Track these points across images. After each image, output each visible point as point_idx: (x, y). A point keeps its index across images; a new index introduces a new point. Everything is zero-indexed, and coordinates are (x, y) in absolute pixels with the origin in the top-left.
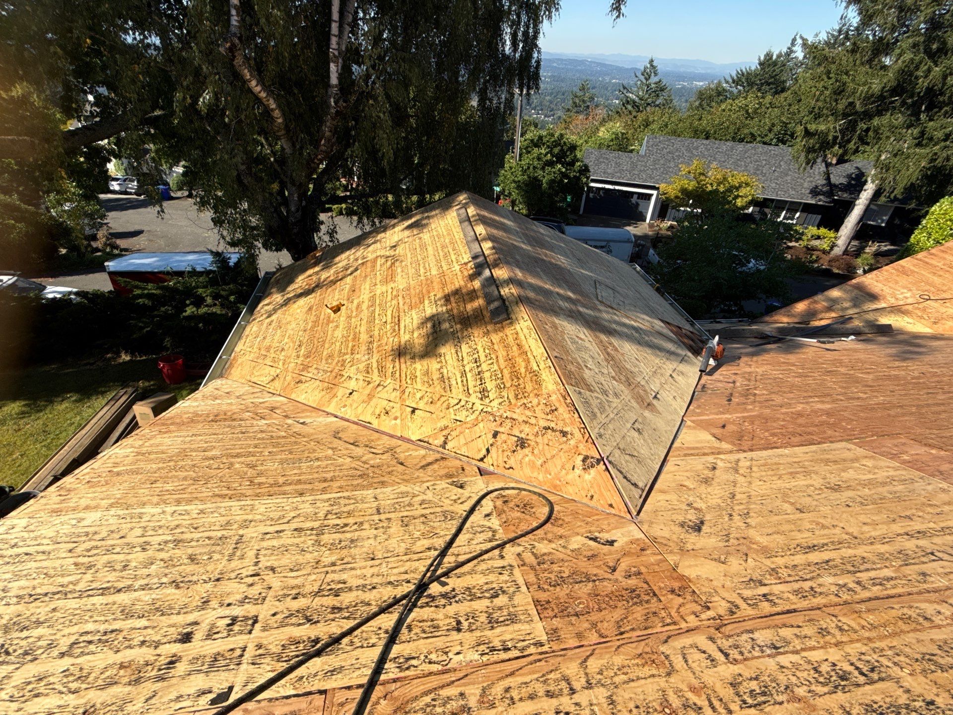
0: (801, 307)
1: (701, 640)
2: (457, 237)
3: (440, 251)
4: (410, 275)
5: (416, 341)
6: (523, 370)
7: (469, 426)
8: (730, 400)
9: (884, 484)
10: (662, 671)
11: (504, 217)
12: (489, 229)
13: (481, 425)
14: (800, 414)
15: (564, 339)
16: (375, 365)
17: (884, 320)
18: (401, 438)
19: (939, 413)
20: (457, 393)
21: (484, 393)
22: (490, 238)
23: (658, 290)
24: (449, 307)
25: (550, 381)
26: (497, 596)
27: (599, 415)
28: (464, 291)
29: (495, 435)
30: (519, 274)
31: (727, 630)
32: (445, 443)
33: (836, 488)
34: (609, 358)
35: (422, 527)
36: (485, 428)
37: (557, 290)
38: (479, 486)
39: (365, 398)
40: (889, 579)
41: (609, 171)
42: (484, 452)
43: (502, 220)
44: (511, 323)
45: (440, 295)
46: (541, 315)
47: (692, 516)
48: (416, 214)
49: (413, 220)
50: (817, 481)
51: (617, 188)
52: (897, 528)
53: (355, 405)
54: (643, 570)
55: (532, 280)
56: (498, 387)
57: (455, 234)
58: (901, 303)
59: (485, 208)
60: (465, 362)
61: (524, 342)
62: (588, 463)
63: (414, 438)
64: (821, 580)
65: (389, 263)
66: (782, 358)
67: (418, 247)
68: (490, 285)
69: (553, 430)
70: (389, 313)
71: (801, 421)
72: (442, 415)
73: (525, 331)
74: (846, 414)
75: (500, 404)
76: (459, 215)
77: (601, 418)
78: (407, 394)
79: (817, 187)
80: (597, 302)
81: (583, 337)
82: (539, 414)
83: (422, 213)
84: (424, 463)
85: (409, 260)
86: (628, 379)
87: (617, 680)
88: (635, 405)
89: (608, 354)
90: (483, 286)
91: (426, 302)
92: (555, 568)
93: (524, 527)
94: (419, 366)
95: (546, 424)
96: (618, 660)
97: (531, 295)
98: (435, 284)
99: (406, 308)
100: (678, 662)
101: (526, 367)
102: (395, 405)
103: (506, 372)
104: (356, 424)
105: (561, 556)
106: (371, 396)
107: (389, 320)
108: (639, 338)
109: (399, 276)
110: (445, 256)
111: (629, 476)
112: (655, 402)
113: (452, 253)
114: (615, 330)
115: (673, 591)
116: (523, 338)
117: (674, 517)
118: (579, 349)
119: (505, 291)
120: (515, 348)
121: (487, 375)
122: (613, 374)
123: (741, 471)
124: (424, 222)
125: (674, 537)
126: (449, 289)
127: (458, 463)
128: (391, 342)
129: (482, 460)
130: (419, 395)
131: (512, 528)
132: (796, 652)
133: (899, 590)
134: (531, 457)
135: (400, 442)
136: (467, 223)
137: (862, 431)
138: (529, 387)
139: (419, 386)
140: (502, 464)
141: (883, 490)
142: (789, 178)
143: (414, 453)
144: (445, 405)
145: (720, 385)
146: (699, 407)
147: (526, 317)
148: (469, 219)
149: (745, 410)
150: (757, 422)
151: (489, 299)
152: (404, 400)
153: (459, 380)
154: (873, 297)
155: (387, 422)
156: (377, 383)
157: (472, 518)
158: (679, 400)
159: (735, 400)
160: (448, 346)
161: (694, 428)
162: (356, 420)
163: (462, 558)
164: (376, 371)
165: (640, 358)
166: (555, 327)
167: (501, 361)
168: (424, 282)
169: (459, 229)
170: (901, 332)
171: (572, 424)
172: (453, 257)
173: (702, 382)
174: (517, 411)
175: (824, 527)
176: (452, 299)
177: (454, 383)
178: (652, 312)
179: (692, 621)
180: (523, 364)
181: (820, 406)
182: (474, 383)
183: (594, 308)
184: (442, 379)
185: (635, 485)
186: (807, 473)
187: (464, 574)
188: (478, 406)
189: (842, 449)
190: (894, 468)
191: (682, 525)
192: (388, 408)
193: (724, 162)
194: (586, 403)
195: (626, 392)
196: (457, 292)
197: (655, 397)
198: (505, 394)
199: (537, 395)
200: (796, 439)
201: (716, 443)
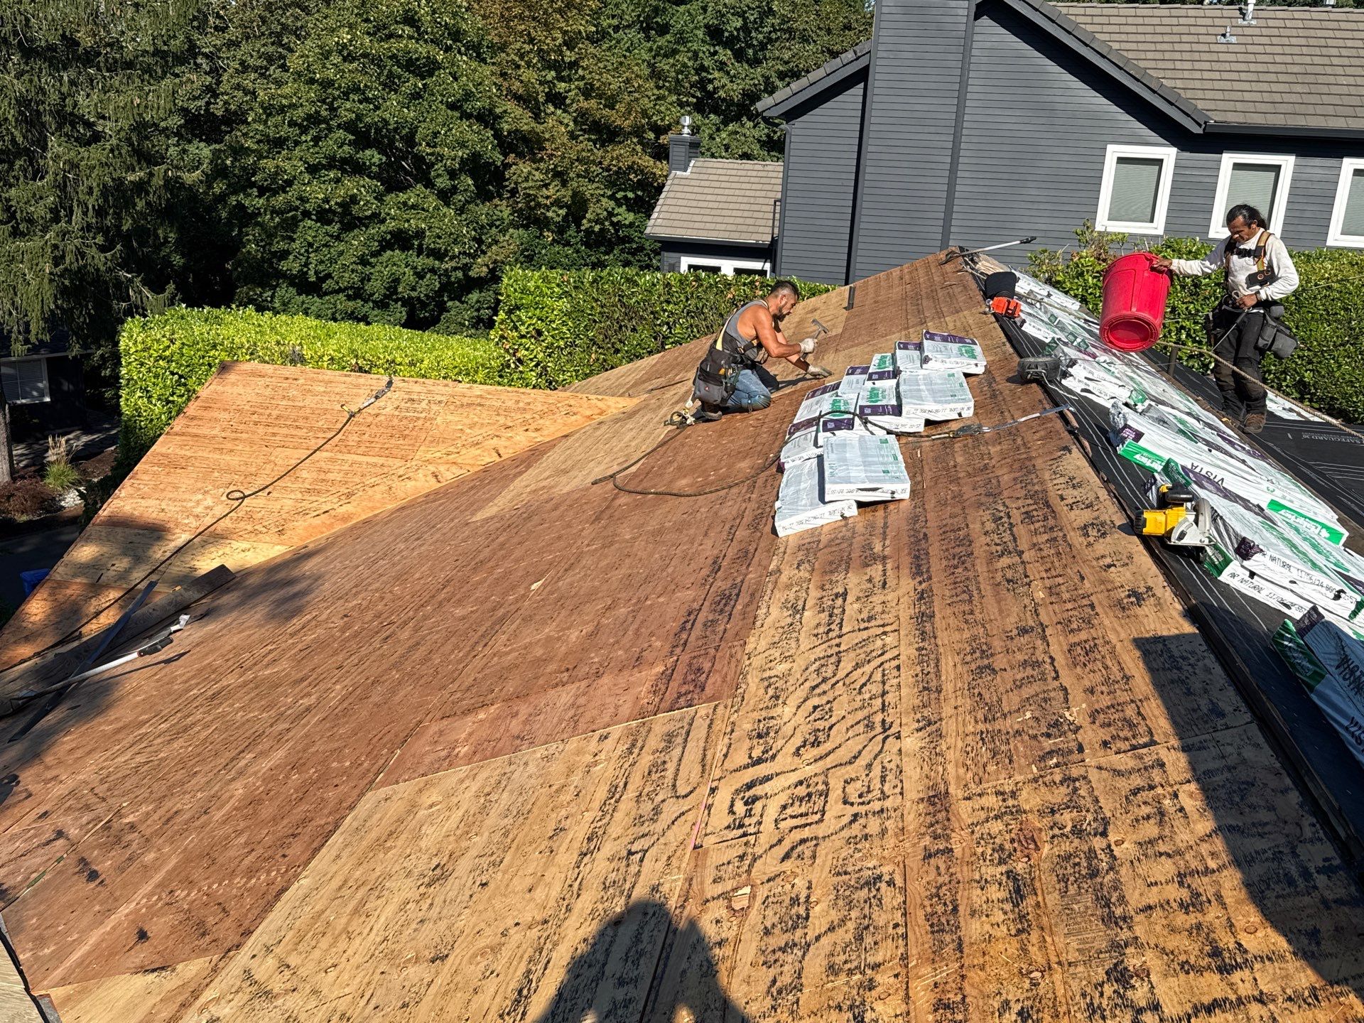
8: (93, 875)
9: (484, 810)
17: (206, 564)
19: (427, 659)
33: (441, 873)
50: (404, 889)
52: (566, 858)
58: (208, 521)
74: (319, 747)
137: (372, 756)
141: (494, 820)
145: (34, 861)
146: (40, 941)
149: (147, 870)
150: (196, 875)
154: (156, 532)
159: (104, 865)
170: (247, 573)
175: (494, 949)
181: (267, 764)
189: (378, 807)
200: (296, 849)
201: (168, 982)
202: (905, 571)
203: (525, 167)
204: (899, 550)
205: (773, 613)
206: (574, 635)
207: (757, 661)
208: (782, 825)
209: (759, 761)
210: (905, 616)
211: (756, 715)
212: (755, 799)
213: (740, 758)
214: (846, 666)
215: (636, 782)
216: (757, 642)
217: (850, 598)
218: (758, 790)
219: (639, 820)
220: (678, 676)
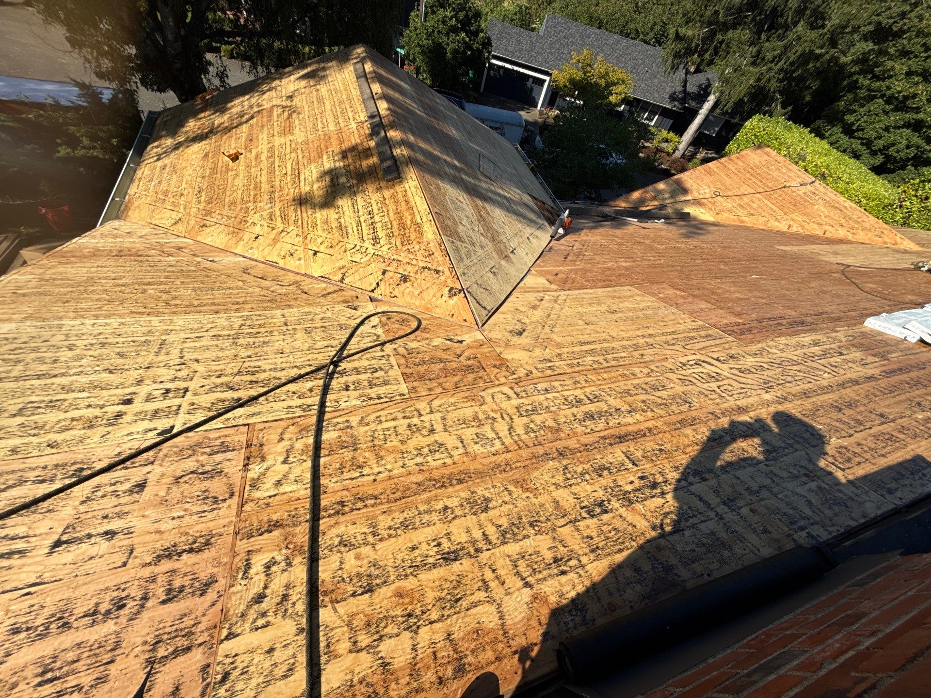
0: (636, 195)
1: (505, 389)
2: (354, 93)
3: (337, 107)
4: (308, 129)
5: (316, 192)
6: (409, 222)
7: (363, 265)
8: (566, 258)
9: (642, 310)
10: (478, 404)
11: (401, 80)
12: (385, 89)
13: (373, 265)
14: (609, 269)
15: (445, 199)
16: (278, 213)
17: (687, 210)
18: (305, 275)
19: (692, 271)
20: (353, 239)
21: (376, 240)
22: (385, 97)
23: (532, 170)
24: (346, 163)
25: (430, 232)
26: (377, 371)
27: (465, 259)
28: (360, 148)
29: (384, 272)
30: (412, 138)
31: (521, 384)
32: (343, 279)
33: (614, 312)
34: (481, 219)
35: (322, 334)
36: (376, 268)
37: (445, 157)
38: (370, 308)
39: (270, 241)
40: (622, 358)
41: (510, 48)
42: (374, 285)
43: (399, 82)
44: (401, 182)
45: (337, 150)
46: (428, 177)
47: (519, 327)
48: (312, 63)
49: (309, 69)
50: (603, 308)
51: (516, 68)
52: (639, 333)
53: (261, 248)
54: (479, 356)
55: (423, 145)
56: (388, 235)
57: (352, 90)
58: (701, 197)
59: (383, 67)
60: (360, 214)
61: (411, 199)
62: (452, 292)
63: (316, 275)
64: (585, 359)
65: (286, 114)
66: (611, 232)
67: (315, 99)
68: (383, 145)
69: (429, 269)
70: (289, 165)
71: (608, 273)
72: (340, 257)
73: (413, 189)
74: (637, 269)
75: (389, 249)
76: (355, 70)
77: (467, 262)
78: (309, 239)
79: (675, 93)
80: (479, 173)
81: (462, 200)
82: (420, 257)
83: (318, 62)
84: (325, 292)
85: (307, 113)
86: (493, 237)
87: (449, 409)
88: (495, 255)
89: (481, 216)
90: (377, 145)
91: (325, 157)
92: (420, 356)
93: (401, 333)
94: (320, 215)
95: (424, 265)
96: (452, 400)
97: (421, 157)
98: (333, 140)
99: (305, 161)
100: (488, 399)
101: (412, 220)
102: (299, 249)
103: (395, 224)
104: (264, 263)
105: (425, 349)
106: (275, 241)
107: (289, 172)
108: (508, 206)
109: (297, 129)
110: (342, 112)
111: (481, 302)
112: (511, 255)
113: (349, 110)
114: (490, 198)
115: (495, 366)
116: (410, 195)
117: (507, 327)
118: (456, 209)
119: (397, 152)
120: (403, 204)
121: (379, 225)
122: (482, 231)
123: (559, 302)
124: (321, 74)
125: (504, 339)
126: (346, 145)
127: (353, 294)
128: (292, 192)
129: (372, 291)
130: (319, 240)
131: (392, 334)
132: (558, 392)
133: (626, 363)
134: (411, 289)
135: (304, 278)
136: (363, 79)
137: (643, 280)
138: (413, 237)
139: (320, 233)
140: (388, 294)
141: (640, 314)
142: (656, 81)
143: (316, 286)
144: (343, 249)
145: (562, 247)
146: (543, 261)
147: (414, 177)
148: (365, 76)
149: (575, 265)
150: (580, 273)
151: (383, 158)
152: (306, 244)
153: (355, 229)
154: (685, 191)
155: (292, 262)
156: (281, 229)
157: (361, 328)
158: (530, 255)
159: (569, 258)
160: (345, 199)
161: (536, 275)
162: (263, 260)
163: (351, 352)
164: (279, 219)
165: (507, 222)
166: (438, 188)
167: (391, 214)
168: (322, 137)
169: (356, 85)
170: (695, 219)
171: (444, 264)
172: (350, 115)
173: (551, 245)
174: (402, 254)
175: (597, 332)
176: (349, 156)
177: (350, 231)
178: (523, 187)
179: (503, 380)
180: (409, 218)
181: (623, 264)
182: (367, 232)
183: (476, 178)
184: (340, 227)
185: (485, 308)
186: (599, 304)
187: (353, 360)
188: (371, 250)
189: (626, 290)
190: (652, 302)
191: (511, 332)
192: (292, 251)
193: (609, 55)
194: (457, 250)
195: (490, 245)
196: (353, 149)
197: (512, 252)
198: (393, 241)
199: (419, 243)
200: (600, 284)
201: (548, 285)
202: (884, 368)
204: (899, 362)
205: (807, 339)
206: (738, 295)
207: (771, 343)
208: (694, 375)
209: (719, 361)
210: (849, 376)
211: (741, 352)
212: (700, 365)
213: (715, 356)
214: (795, 368)
215: (682, 335)
216: (782, 340)
217: (843, 357)
218: (703, 364)
219: (666, 342)
220: (741, 327)
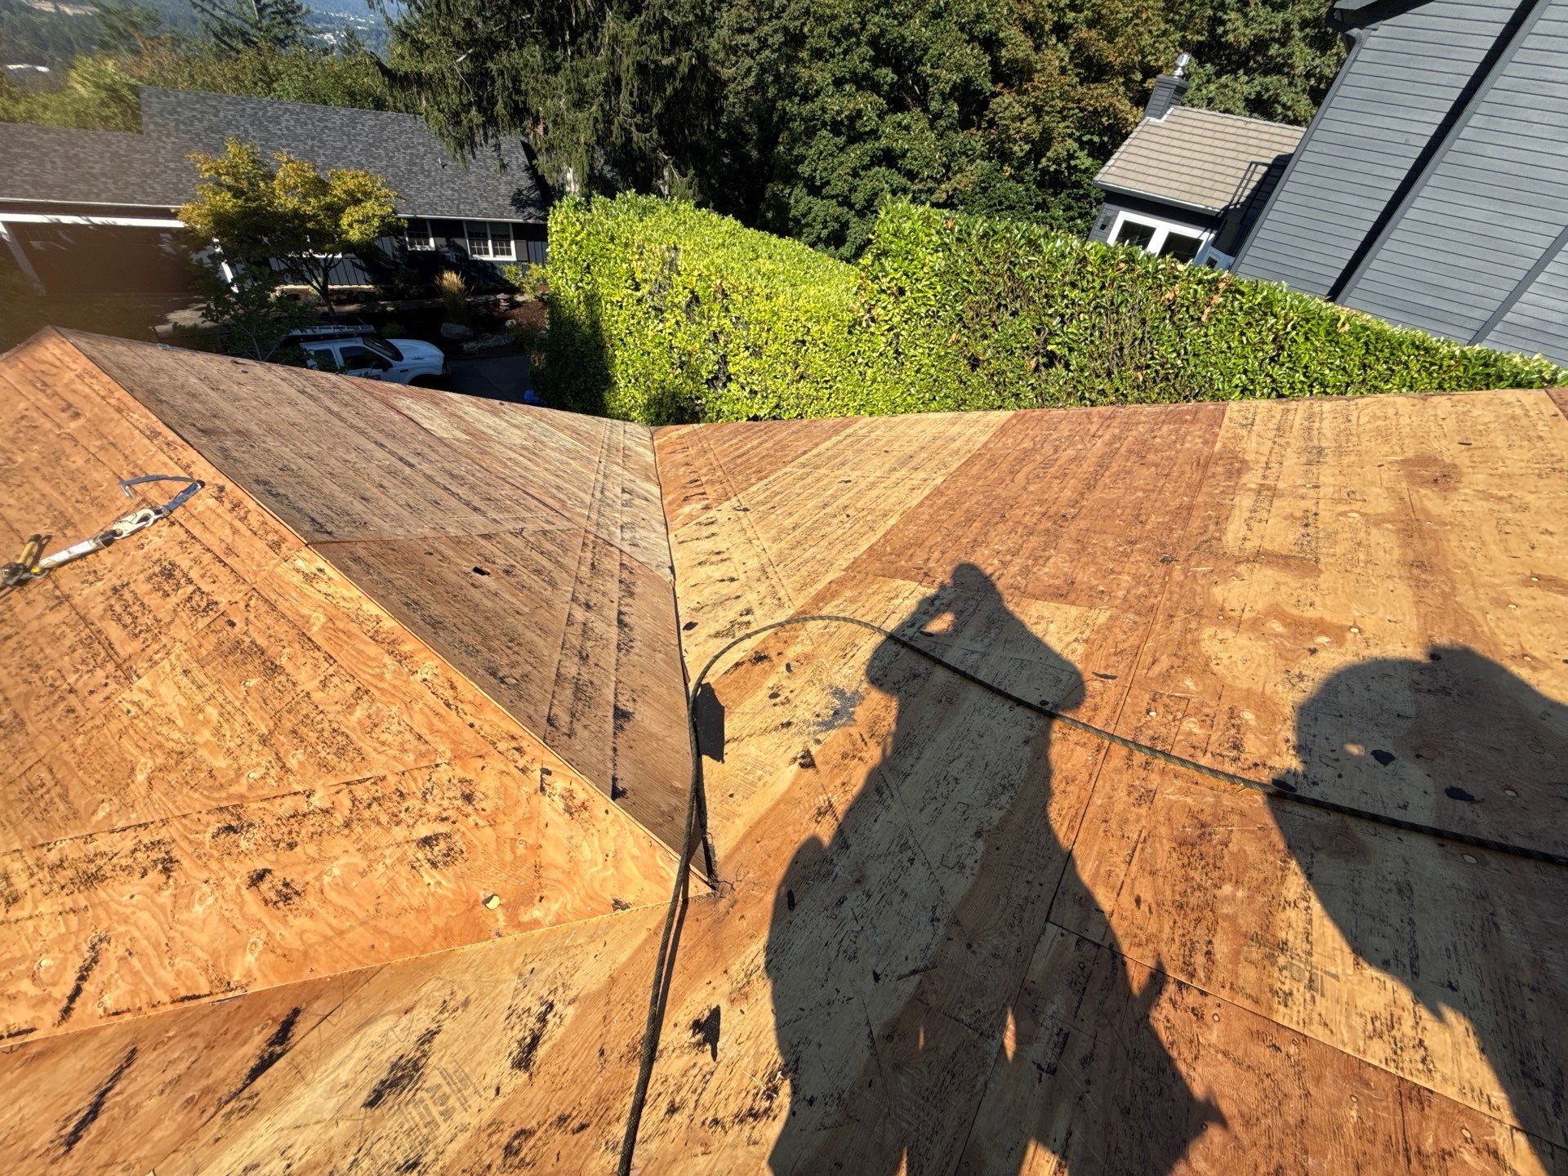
79: (520, 192)
142: (472, 178)
203: (1008, 98)
